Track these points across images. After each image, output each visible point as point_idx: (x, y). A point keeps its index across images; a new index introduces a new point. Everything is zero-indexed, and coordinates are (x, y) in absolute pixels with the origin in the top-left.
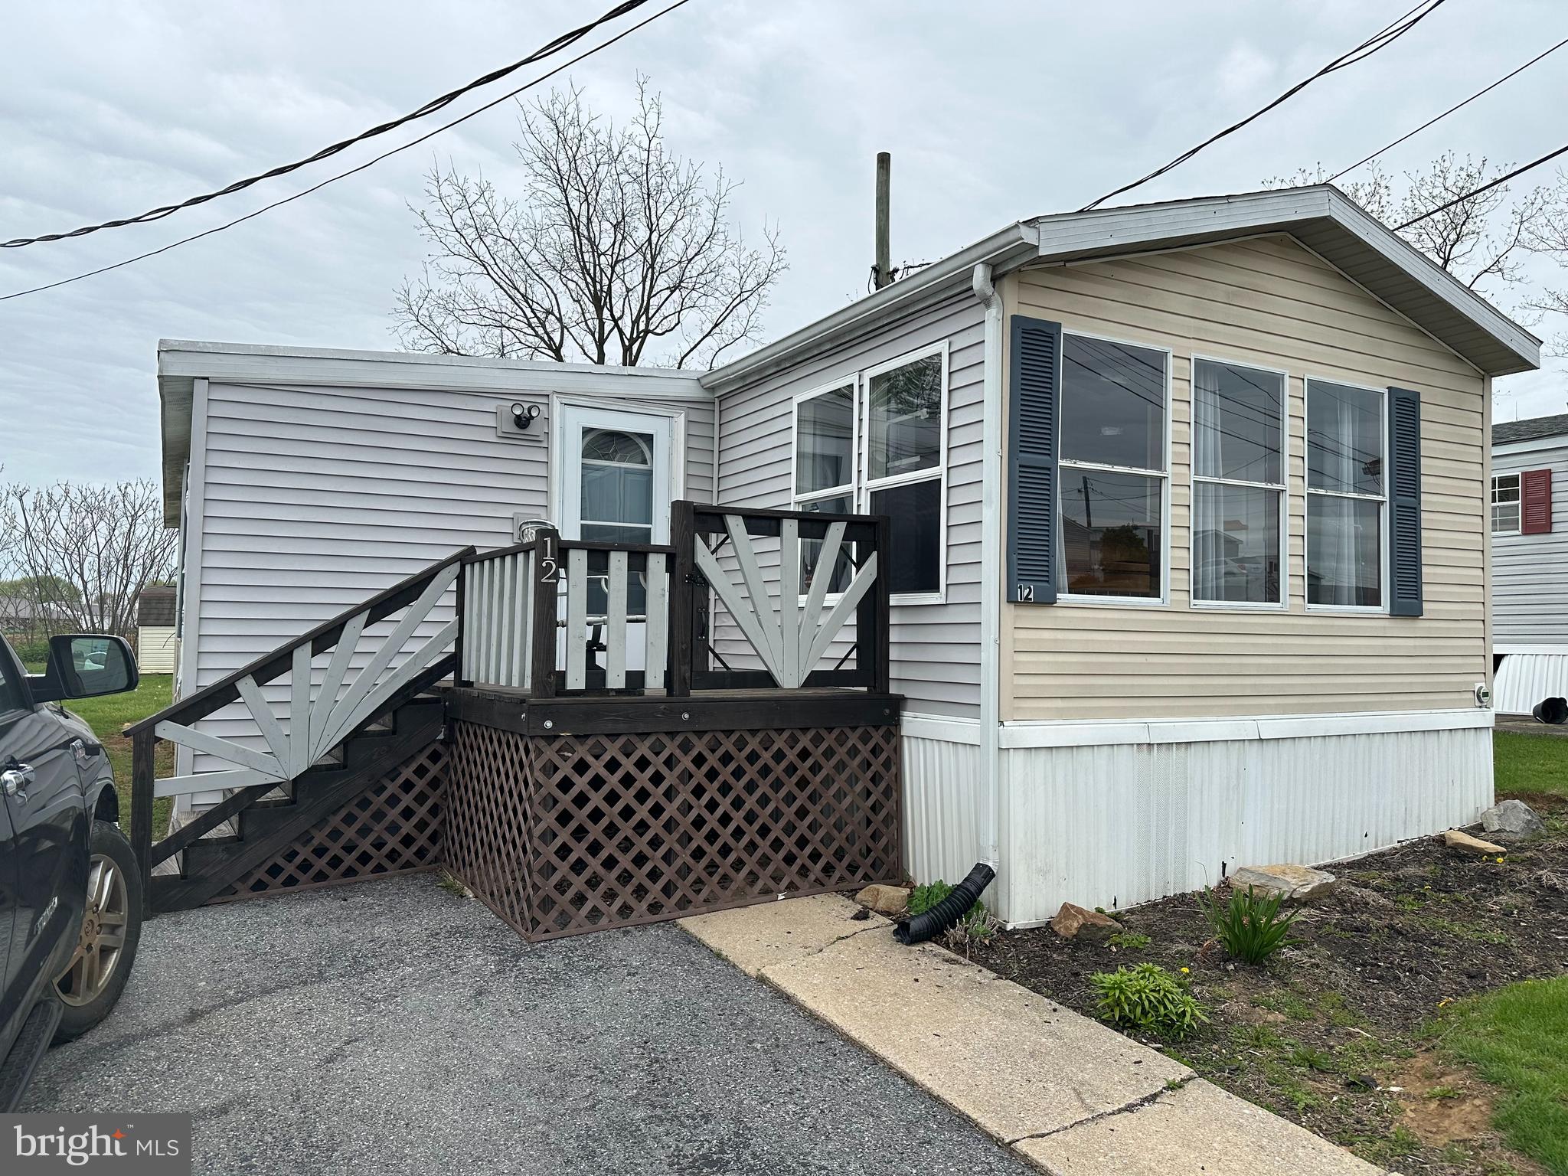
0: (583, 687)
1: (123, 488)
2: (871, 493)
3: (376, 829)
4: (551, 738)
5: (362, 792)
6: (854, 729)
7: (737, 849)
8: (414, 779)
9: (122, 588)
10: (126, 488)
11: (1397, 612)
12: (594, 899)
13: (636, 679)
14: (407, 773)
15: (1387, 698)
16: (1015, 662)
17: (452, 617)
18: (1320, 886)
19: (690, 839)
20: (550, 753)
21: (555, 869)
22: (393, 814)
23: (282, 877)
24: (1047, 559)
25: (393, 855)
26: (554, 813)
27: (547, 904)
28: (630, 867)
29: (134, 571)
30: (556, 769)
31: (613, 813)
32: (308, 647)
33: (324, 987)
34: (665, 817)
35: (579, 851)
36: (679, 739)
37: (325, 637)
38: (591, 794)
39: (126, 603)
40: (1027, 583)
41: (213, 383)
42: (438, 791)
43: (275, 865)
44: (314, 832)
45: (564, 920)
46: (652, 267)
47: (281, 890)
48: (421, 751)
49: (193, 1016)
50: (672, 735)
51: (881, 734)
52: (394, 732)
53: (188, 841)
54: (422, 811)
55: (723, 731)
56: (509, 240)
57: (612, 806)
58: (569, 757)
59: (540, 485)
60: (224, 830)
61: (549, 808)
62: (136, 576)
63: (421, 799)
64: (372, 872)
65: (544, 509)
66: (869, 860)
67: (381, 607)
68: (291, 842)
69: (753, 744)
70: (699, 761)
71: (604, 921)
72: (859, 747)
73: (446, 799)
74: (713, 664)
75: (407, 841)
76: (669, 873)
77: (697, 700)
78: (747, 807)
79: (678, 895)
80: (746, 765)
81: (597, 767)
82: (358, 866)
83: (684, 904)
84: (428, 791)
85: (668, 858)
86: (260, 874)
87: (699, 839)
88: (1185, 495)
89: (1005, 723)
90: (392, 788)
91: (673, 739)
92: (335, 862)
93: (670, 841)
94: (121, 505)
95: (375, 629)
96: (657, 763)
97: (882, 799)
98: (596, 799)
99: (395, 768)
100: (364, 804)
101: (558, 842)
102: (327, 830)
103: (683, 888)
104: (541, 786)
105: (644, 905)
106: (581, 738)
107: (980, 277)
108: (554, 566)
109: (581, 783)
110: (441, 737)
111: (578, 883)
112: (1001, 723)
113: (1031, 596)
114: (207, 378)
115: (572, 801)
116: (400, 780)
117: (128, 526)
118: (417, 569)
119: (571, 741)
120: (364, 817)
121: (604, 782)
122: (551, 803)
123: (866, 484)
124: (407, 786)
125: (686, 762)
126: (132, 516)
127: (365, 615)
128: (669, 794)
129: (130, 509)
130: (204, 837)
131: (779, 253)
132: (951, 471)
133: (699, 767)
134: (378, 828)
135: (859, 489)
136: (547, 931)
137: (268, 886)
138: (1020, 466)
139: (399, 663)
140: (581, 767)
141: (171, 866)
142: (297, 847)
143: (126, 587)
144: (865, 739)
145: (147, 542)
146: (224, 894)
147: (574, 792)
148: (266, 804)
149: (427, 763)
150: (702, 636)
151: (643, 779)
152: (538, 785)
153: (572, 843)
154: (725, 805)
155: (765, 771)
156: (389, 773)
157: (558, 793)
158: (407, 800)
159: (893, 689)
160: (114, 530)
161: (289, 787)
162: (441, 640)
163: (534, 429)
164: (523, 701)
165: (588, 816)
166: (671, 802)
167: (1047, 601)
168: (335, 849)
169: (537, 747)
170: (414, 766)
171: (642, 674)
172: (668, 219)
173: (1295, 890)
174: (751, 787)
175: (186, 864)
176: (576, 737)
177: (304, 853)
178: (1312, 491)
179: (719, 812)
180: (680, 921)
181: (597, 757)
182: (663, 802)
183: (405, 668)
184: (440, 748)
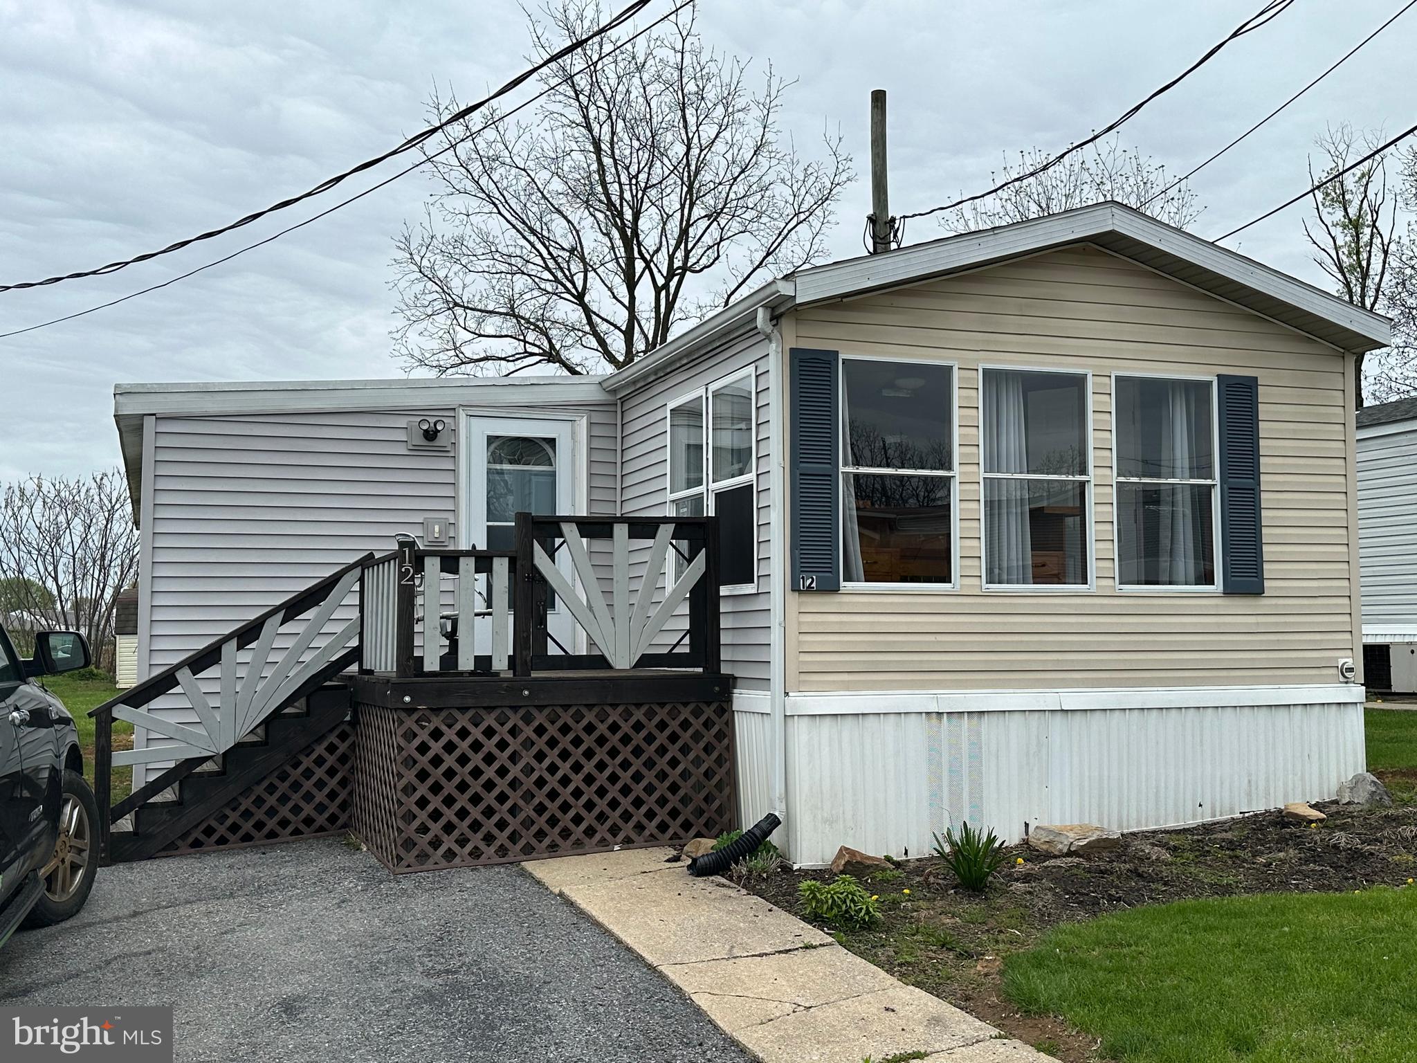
0: (437, 669)
1: (98, 480)
2: (716, 494)
3: (293, 798)
4: (410, 710)
5: (281, 765)
6: (685, 704)
7: (576, 806)
8: (326, 755)
9: (99, 592)
10: (102, 479)
11: (1230, 591)
12: (449, 842)
13: (483, 662)
14: (320, 750)
15: (1224, 673)
16: (799, 642)
17: (355, 614)
18: (1098, 841)
19: (533, 796)
20: (410, 723)
21: (415, 817)
22: (308, 785)
23: (215, 837)
24: (829, 552)
25: (308, 821)
26: (414, 771)
27: (409, 844)
28: (480, 818)
29: (112, 573)
30: (415, 735)
31: (464, 772)
32: (234, 643)
33: (231, 901)
34: (510, 777)
35: (435, 802)
36: (522, 712)
37: (248, 634)
38: (445, 756)
39: (103, 610)
40: (810, 574)
41: (160, 418)
42: (346, 766)
43: (209, 826)
44: (241, 799)
45: (423, 857)
46: (690, 187)
47: (216, 847)
48: (331, 731)
49: (135, 914)
50: (515, 709)
51: (713, 709)
52: (308, 714)
53: (139, 803)
54: (333, 783)
55: (561, 706)
56: (524, 170)
57: (463, 767)
58: (426, 726)
59: (448, 491)
60: (168, 795)
61: (409, 767)
62: (113, 580)
63: (332, 772)
64: (291, 834)
65: (452, 513)
66: (703, 820)
67: (294, 608)
68: (222, 807)
69: (589, 717)
70: (540, 730)
71: (457, 860)
72: (691, 720)
73: (353, 773)
74: (553, 650)
75: (321, 808)
76: (514, 824)
77: (536, 679)
78: (586, 770)
79: (522, 842)
80: (584, 736)
81: (450, 735)
82: (278, 829)
83: (528, 851)
84: (338, 766)
85: (513, 811)
86: (197, 834)
87: (540, 796)
88: (976, 490)
89: (790, 694)
90: (307, 762)
91: (516, 712)
92: (259, 826)
93: (514, 797)
94: (97, 499)
95: (289, 628)
96: (503, 732)
97: (715, 767)
98: (449, 761)
99: (309, 746)
100: (283, 777)
101: (417, 795)
102: (253, 797)
103: (527, 837)
104: (403, 749)
105: (492, 849)
106: (436, 711)
107: (761, 316)
108: (412, 571)
109: (436, 747)
110: (348, 718)
111: (436, 828)
112: (787, 694)
113: (814, 585)
114: (154, 415)
115: (429, 762)
116: (314, 756)
117: (105, 522)
118: (328, 573)
119: (428, 713)
120: (283, 787)
121: (456, 747)
122: (411, 763)
123: (713, 486)
124: (320, 761)
125: (528, 731)
126: (109, 511)
127: (281, 615)
128: (514, 758)
129: (107, 502)
130: (151, 801)
131: (844, 162)
132: (760, 477)
133: (540, 736)
134: (296, 798)
135: (708, 490)
136: (409, 866)
137: (203, 844)
138: (801, 474)
139: (307, 657)
140: (436, 734)
141: (126, 824)
142: (228, 812)
143: (103, 591)
144: (697, 713)
145: (124, 540)
146: (168, 850)
147: (430, 754)
148: (201, 774)
149: (336, 741)
150: (541, 625)
151: (490, 745)
152: (400, 749)
153: (430, 796)
154: (565, 768)
155: (601, 741)
156: (304, 749)
157: (417, 755)
158: (320, 773)
159: (725, 670)
160: (90, 527)
161: (220, 760)
162: (346, 635)
163: (441, 441)
164: (388, 681)
165: (442, 775)
166: (515, 765)
167: (830, 588)
168: (260, 815)
169: (398, 717)
170: (325, 744)
171: (488, 659)
172: (709, 131)
173: (1072, 843)
174: (589, 754)
175: (137, 822)
176: (432, 710)
177: (233, 817)
178: (1122, 479)
179: (559, 774)
180: (523, 863)
181: (450, 726)
182: (508, 764)
183: (313, 661)
184: (347, 728)
